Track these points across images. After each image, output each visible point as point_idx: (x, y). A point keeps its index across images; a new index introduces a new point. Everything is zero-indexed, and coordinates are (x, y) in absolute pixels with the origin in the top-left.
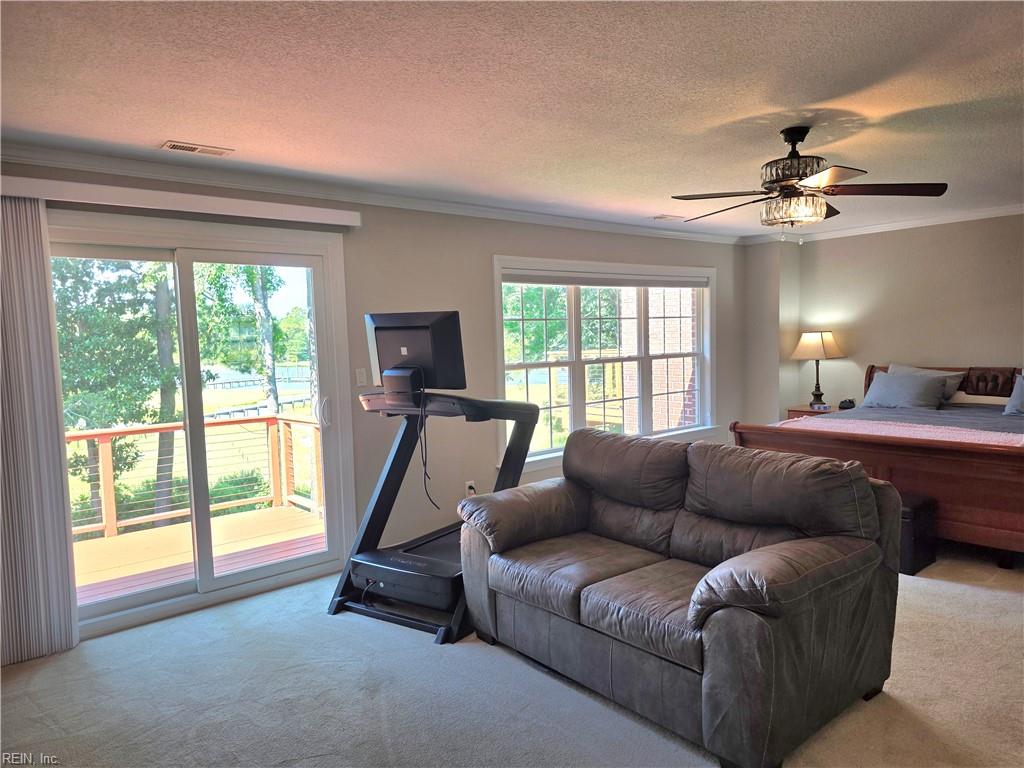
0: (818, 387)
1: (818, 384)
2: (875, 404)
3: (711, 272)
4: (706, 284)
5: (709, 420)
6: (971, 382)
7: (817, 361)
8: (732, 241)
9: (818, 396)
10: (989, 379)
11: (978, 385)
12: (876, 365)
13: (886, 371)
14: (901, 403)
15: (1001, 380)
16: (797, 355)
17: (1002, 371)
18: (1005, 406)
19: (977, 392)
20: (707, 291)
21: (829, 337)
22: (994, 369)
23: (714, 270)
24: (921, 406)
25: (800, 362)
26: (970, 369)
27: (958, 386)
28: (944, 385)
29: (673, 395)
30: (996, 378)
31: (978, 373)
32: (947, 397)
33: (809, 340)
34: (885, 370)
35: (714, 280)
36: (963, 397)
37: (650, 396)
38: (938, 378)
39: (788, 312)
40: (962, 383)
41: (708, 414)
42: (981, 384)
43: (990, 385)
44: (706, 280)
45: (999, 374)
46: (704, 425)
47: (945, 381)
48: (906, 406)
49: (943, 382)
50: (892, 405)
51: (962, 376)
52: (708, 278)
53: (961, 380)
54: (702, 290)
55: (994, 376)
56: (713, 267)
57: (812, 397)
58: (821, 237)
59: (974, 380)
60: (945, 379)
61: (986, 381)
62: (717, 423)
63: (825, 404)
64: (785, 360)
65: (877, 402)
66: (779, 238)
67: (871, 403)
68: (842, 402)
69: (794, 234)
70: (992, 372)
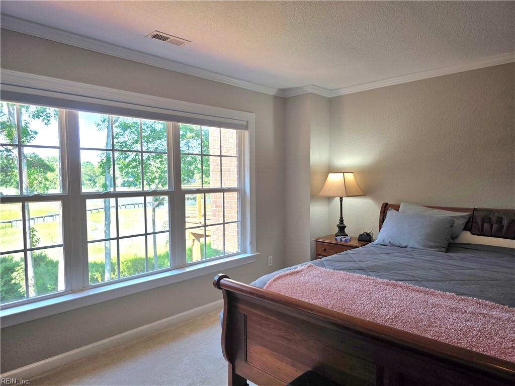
0: (342, 221)
1: (341, 218)
2: (387, 242)
3: (251, 117)
4: (246, 127)
5: (249, 248)
6: (476, 223)
7: (341, 198)
8: (273, 92)
9: (342, 228)
10: (494, 219)
11: (483, 226)
12: (389, 203)
13: (398, 210)
14: (412, 243)
15: (505, 223)
16: (323, 193)
17: (506, 213)
19: (482, 233)
20: (247, 133)
23: (254, 114)
24: (431, 247)
25: (330, 199)
26: (475, 209)
27: (463, 226)
28: (452, 226)
30: (500, 220)
31: (481, 214)
32: (454, 237)
33: (335, 179)
34: (397, 208)
35: (252, 125)
36: (468, 237)
38: (446, 218)
39: (318, 156)
40: (467, 223)
41: (248, 243)
42: (486, 225)
43: (495, 226)
44: (245, 123)
45: (503, 216)
46: (245, 253)
47: (454, 223)
48: (417, 246)
49: (451, 223)
50: (403, 245)
51: (469, 216)
52: (247, 122)
53: (467, 220)
54: (244, 133)
55: (498, 217)
56: (252, 112)
57: (337, 230)
58: (344, 92)
59: (479, 220)
60: (453, 220)
61: (490, 222)
62: (257, 251)
63: (347, 236)
64: (316, 196)
65: (389, 240)
66: (310, 90)
67: (384, 241)
68: (361, 235)
69: (322, 88)
70: (496, 214)
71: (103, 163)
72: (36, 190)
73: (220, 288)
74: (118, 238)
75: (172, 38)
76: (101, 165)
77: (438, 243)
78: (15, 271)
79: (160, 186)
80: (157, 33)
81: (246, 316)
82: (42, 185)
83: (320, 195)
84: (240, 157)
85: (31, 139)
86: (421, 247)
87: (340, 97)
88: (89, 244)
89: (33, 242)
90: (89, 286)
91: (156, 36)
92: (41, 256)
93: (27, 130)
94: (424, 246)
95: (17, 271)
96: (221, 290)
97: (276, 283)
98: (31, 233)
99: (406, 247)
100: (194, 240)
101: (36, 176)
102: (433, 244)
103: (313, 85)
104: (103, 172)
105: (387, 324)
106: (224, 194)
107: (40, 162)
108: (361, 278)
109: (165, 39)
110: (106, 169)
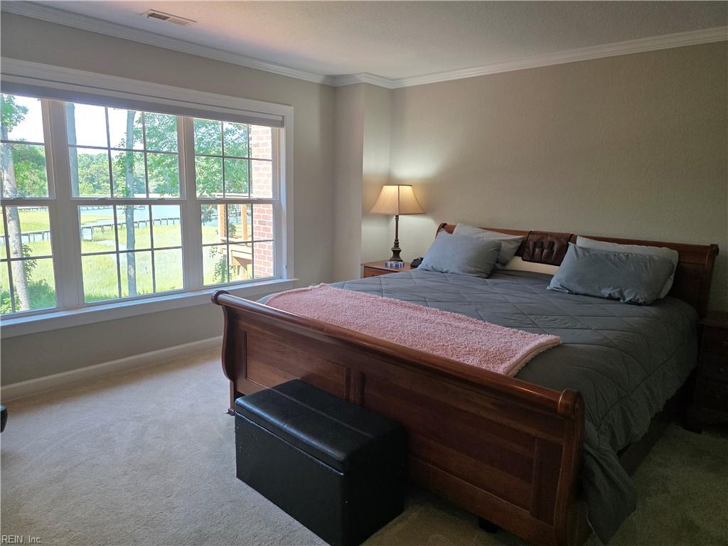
0: (397, 244)
1: (397, 240)
2: (430, 268)
3: (288, 111)
4: (281, 124)
6: (529, 248)
7: (397, 216)
9: (396, 252)
10: (546, 245)
11: (534, 250)
12: (447, 223)
13: (451, 232)
14: (453, 269)
15: (555, 247)
16: (376, 209)
17: (558, 236)
18: (553, 276)
19: (531, 258)
20: (283, 131)
21: (407, 191)
22: (552, 235)
23: (292, 108)
24: (471, 272)
26: (531, 233)
27: (515, 251)
28: (499, 249)
29: (257, 243)
30: (552, 244)
31: (535, 238)
32: (503, 263)
34: (452, 229)
35: (290, 121)
36: (520, 264)
37: (199, 246)
38: (494, 242)
39: (373, 162)
40: (519, 247)
41: (284, 267)
42: (537, 250)
43: (545, 252)
44: (280, 119)
45: (556, 240)
46: (279, 278)
47: (500, 246)
48: (458, 272)
49: (498, 247)
50: (444, 270)
51: (521, 240)
52: (283, 117)
53: (519, 244)
54: (279, 131)
55: (550, 242)
56: (289, 105)
57: (392, 254)
58: (409, 83)
59: (531, 244)
60: (501, 243)
61: (542, 247)
62: (295, 277)
63: (402, 261)
64: (367, 213)
65: (432, 264)
66: (364, 80)
67: (426, 266)
68: (415, 260)
69: (382, 77)
70: (549, 238)
71: (122, 159)
72: (29, 194)
73: (219, 304)
74: (118, 252)
75: (172, 17)
76: (119, 161)
77: (477, 267)
78: (4, 304)
79: (205, 194)
80: (153, 12)
81: (246, 333)
82: (37, 187)
83: (372, 211)
84: (275, 161)
85: (17, 121)
86: (461, 273)
87: (404, 89)
88: (82, 257)
89: (26, 265)
90: (84, 304)
91: (152, 15)
92: (40, 286)
93: (11, 107)
94: (464, 271)
95: (6, 304)
96: (220, 306)
97: (276, 299)
98: (24, 253)
99: (446, 272)
100: (239, 267)
101: (27, 173)
102: (473, 269)
103: (367, 73)
104: (123, 171)
105: (357, 331)
106: (252, 206)
107: (33, 154)
108: (364, 296)
109: (165, 18)
110: (127, 167)
